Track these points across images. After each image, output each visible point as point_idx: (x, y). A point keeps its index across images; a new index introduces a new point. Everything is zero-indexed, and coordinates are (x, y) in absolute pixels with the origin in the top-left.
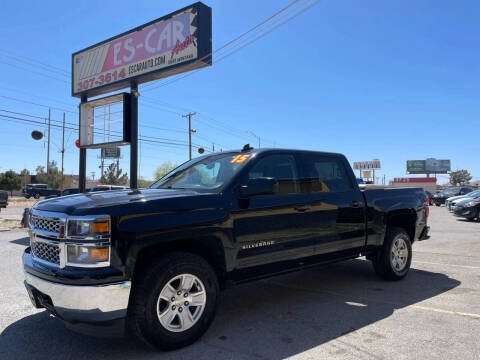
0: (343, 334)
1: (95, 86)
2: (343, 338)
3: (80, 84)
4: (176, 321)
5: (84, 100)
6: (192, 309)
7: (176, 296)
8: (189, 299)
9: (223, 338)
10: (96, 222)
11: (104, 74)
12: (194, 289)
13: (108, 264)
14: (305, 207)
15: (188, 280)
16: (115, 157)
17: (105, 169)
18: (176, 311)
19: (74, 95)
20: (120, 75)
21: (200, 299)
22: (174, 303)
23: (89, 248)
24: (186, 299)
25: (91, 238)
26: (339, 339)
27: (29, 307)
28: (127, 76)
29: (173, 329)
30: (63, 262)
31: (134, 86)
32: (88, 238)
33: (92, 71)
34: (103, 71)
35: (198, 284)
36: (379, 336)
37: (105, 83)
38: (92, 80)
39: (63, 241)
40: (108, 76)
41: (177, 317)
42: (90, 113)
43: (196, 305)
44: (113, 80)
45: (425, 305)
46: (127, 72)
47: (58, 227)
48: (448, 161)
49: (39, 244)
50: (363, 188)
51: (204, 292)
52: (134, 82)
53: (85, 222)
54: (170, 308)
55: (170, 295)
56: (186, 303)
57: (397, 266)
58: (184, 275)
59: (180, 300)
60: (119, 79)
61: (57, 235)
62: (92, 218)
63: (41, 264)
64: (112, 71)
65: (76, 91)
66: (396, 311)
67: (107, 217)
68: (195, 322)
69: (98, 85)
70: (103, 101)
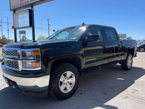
0: (123, 90)
1: (18, 7)
2: (124, 92)
3: (13, 6)
4: (65, 89)
5: (14, 12)
6: (70, 84)
7: (65, 80)
8: (70, 80)
9: (81, 94)
10: (34, 51)
11: (21, 2)
12: (71, 77)
13: (40, 68)
14: (105, 46)
15: (69, 73)
16: (24, 34)
17: (21, 38)
18: (65, 85)
19: (11, 10)
20: (27, 3)
21: (73, 80)
22: (64, 82)
23: (32, 62)
24: (68, 81)
25: (32, 58)
26: (122, 92)
27: (4, 84)
28: (30, 3)
29: (65, 92)
30: (21, 68)
31: (32, 7)
32: (31, 58)
33: (17, 1)
34: (21, 1)
35: (72, 75)
36: (136, 91)
37: (22, 6)
38: (17, 5)
39: (20, 59)
40: (23, 3)
41: (66, 87)
42: (17, 17)
43: (72, 82)
44: (24, 5)
45: (143, 78)
46: (29, 1)
47: (17, 54)
48: (126, 34)
49: (8, 61)
50: (121, 40)
51: (74, 77)
52: (32, 5)
53: (29, 51)
54: (63, 84)
55: (63, 79)
56: (68, 82)
57: (129, 66)
58: (68, 72)
59: (66, 81)
60: (27, 4)
61: (17, 57)
62: (32, 50)
63: (9, 69)
64: (24, 1)
65: (11, 9)
66: (136, 81)
67: (38, 49)
68: (72, 89)
69: (19, 7)
70: (21, 12)
